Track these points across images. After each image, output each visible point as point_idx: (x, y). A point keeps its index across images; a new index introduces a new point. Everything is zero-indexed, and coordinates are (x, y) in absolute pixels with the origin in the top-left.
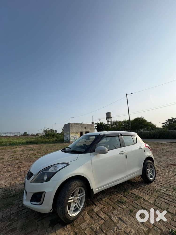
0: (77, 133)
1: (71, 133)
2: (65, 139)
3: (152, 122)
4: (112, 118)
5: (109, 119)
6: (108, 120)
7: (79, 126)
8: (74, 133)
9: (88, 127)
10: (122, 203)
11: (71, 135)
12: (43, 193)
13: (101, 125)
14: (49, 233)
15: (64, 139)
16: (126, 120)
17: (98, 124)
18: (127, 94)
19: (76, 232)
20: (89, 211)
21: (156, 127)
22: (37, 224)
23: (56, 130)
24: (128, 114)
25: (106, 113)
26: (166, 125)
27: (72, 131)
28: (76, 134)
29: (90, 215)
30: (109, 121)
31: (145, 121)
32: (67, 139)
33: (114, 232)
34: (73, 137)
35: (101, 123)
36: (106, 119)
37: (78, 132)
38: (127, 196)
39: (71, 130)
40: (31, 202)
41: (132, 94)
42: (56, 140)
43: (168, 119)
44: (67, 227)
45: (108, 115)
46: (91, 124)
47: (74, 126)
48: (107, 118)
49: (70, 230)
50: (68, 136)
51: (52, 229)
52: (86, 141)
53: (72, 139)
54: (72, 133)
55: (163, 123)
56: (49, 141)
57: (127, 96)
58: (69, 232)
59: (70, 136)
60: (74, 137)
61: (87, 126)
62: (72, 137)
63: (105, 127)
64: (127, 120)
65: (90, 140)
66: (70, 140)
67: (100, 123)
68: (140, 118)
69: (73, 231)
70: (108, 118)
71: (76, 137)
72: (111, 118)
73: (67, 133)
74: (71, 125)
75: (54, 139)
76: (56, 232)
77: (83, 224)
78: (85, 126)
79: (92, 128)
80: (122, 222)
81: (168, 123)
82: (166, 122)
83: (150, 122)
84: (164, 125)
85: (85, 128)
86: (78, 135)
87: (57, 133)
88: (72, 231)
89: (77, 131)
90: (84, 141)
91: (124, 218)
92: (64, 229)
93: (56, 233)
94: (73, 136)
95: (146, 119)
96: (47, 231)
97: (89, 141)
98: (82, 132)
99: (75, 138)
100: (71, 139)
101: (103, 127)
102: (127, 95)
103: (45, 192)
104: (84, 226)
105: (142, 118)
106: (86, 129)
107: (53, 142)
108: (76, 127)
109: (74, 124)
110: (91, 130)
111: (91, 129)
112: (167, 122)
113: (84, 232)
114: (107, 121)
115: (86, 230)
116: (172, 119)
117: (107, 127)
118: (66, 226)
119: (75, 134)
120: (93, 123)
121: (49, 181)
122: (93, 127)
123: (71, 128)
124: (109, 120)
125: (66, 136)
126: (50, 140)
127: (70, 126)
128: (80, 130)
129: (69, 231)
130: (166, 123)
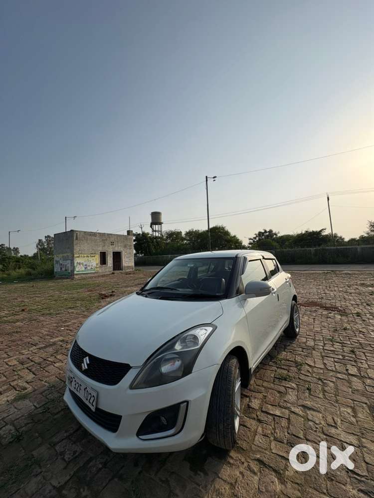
0: (93, 255)
1: (75, 256)
2: (57, 269)
3: (237, 236)
4: (163, 225)
5: (157, 226)
6: (154, 229)
7: (97, 240)
8: (85, 255)
9: (118, 242)
10: (286, 380)
11: (77, 260)
12: (182, 405)
13: (146, 237)
14: (206, 486)
15: (55, 271)
16: (194, 230)
17: (137, 235)
18: (206, 177)
19: (258, 459)
20: (245, 410)
21: (243, 244)
22: (161, 480)
23: (17, 249)
24: (207, 218)
25: (152, 213)
26: (254, 241)
27: (79, 250)
28: (90, 259)
29: (254, 419)
30: (156, 231)
31: (227, 233)
32: (63, 269)
33: (316, 431)
34: (82, 266)
35: (143, 233)
36: (151, 227)
37: (95, 253)
38: (282, 367)
39: (77, 248)
40: (140, 437)
41: (215, 179)
42: (29, 274)
43: (259, 231)
44: (232, 458)
45: (156, 218)
46: (126, 234)
47: (85, 238)
48: (152, 224)
49: (243, 460)
50: (69, 261)
51: (206, 474)
52: (113, 273)
53: (79, 269)
54: (78, 255)
55: (251, 239)
56: (5, 276)
57: (207, 181)
58: (246, 464)
59: (72, 263)
60: (84, 264)
61: (117, 238)
62: (80, 264)
63: (153, 242)
64: (196, 231)
65: (122, 270)
66: (75, 272)
67: (141, 233)
68: (220, 227)
69: (252, 460)
70: (155, 225)
71: (89, 266)
72: (160, 224)
73: (65, 255)
74: (75, 235)
75: (22, 271)
76: (219, 478)
77: (256, 439)
78: (112, 239)
79: (129, 244)
80: (312, 412)
81: (257, 239)
82: (255, 236)
83: (235, 236)
84: (252, 241)
85: (112, 243)
86: (95, 261)
87: (19, 255)
88: (249, 461)
89: (91, 250)
90: (109, 273)
91: (309, 403)
92: (229, 463)
93: (222, 479)
94: (81, 262)
95: (229, 231)
96: (199, 486)
97: (121, 273)
98: (105, 252)
99: (88, 268)
100: (77, 269)
101: (150, 242)
102: (208, 179)
103: (187, 402)
104: (261, 441)
105: (222, 227)
106: (114, 246)
107: (21, 279)
108: (88, 241)
109: (85, 232)
110: (125, 250)
111: (125, 246)
112: (257, 236)
113: (273, 453)
114: (153, 231)
115: (272, 448)
116: (263, 231)
117: (157, 242)
118: (229, 455)
119: (88, 256)
120: (130, 234)
121: (191, 373)
122: (130, 242)
123: (77, 244)
124: (157, 229)
125: (61, 262)
126: (9, 275)
127: (75, 238)
128: (101, 249)
129: (243, 463)
130: (255, 238)
